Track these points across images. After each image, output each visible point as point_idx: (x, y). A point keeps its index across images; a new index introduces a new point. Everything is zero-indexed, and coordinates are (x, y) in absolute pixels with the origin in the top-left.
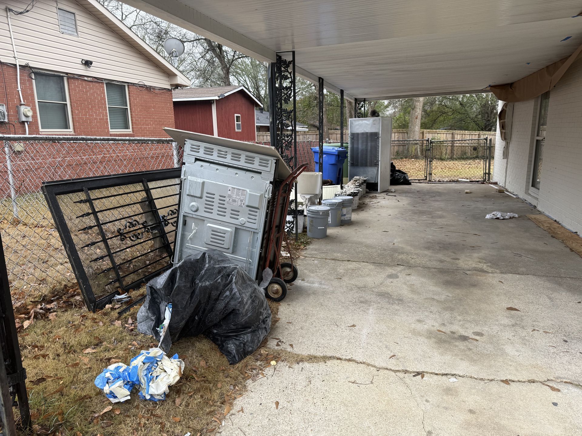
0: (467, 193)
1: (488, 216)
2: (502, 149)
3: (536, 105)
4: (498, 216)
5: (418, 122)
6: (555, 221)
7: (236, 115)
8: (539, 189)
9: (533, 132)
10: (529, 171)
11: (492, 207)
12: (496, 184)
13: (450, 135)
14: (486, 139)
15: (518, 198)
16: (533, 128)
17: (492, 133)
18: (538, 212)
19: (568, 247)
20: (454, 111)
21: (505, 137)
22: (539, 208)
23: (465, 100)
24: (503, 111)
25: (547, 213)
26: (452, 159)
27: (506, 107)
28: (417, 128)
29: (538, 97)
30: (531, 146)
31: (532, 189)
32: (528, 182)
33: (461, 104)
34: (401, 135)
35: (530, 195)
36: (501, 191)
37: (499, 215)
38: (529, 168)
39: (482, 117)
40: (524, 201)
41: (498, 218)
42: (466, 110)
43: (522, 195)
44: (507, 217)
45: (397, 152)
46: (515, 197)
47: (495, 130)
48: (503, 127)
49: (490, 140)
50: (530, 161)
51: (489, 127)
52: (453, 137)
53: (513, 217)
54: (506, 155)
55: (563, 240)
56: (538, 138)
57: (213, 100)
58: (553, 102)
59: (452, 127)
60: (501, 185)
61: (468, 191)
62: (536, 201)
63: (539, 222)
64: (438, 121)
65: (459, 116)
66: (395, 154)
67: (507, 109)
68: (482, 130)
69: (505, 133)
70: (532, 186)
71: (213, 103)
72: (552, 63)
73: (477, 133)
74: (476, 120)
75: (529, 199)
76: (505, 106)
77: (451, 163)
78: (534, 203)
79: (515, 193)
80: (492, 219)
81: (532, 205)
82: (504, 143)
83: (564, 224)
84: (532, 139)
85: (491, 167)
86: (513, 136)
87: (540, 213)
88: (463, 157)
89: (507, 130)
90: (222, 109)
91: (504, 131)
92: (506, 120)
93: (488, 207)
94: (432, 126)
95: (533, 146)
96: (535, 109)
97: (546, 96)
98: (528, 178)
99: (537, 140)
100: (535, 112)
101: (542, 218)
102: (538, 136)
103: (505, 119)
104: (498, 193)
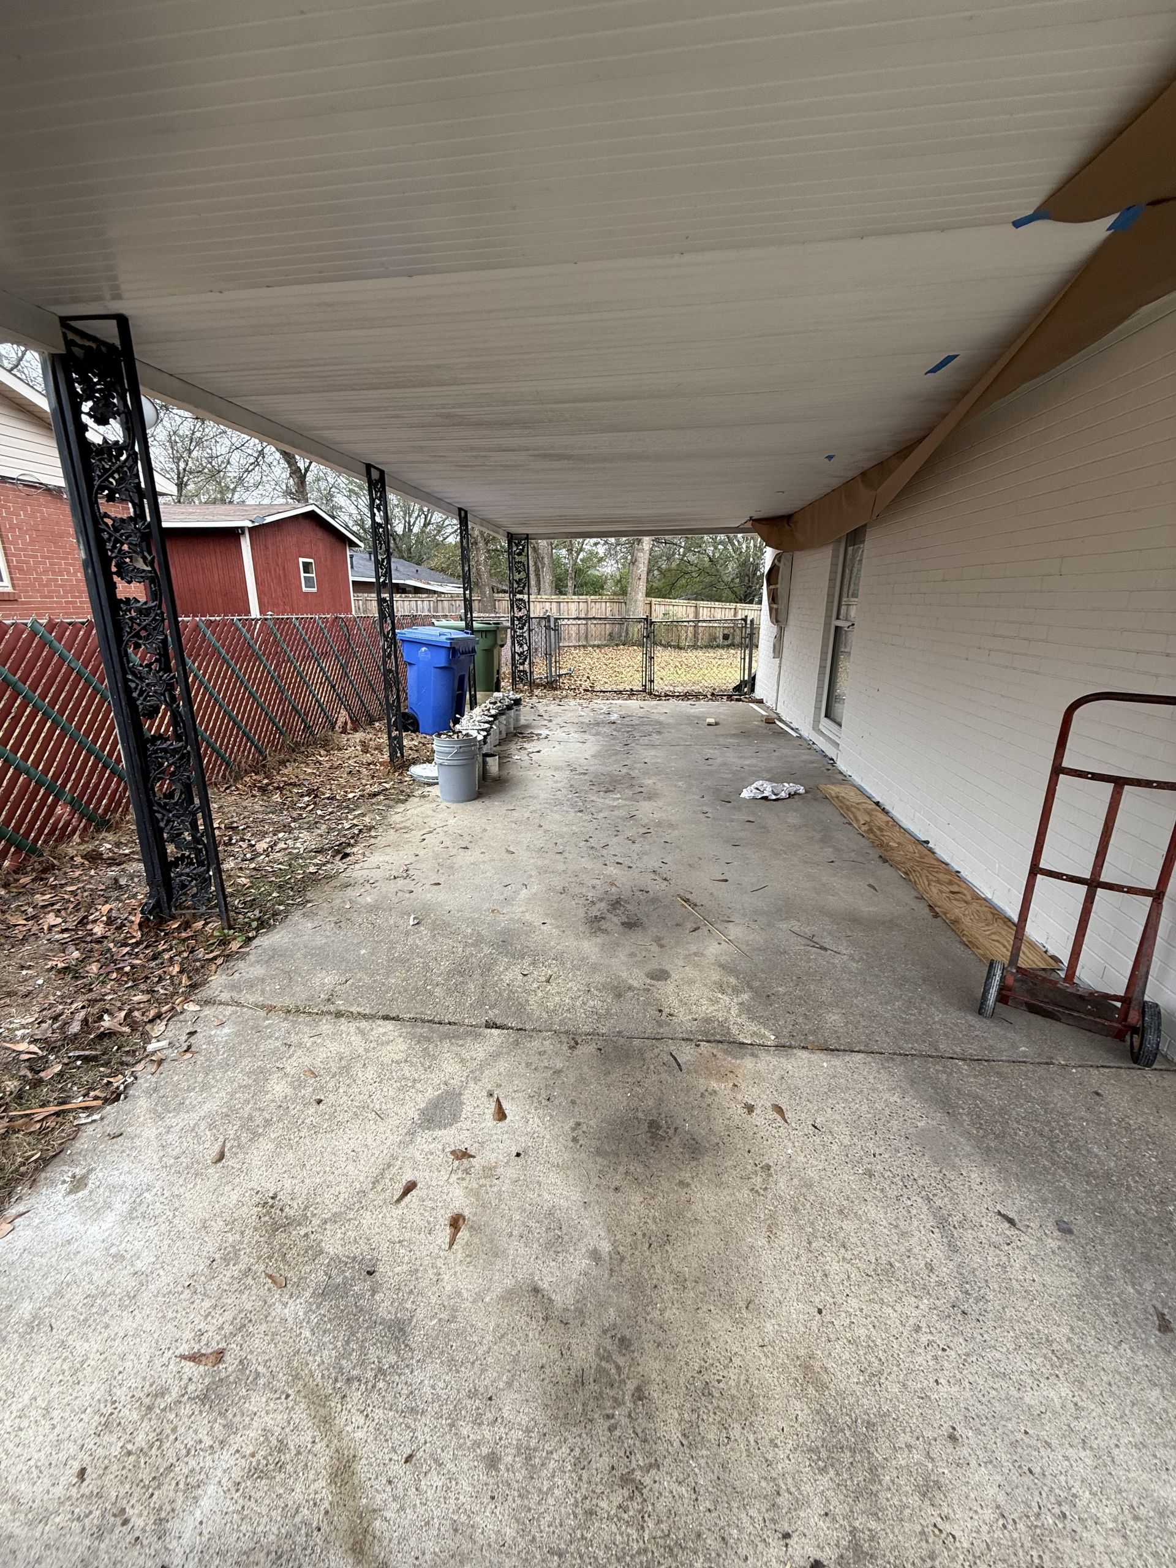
0: (709, 725)
1: (746, 794)
2: (772, 640)
3: (835, 556)
4: (766, 794)
5: (642, 586)
6: (877, 804)
7: (301, 560)
8: (840, 725)
9: (829, 609)
10: (820, 687)
11: (754, 761)
12: (760, 702)
13: (693, 609)
14: (745, 620)
15: (800, 737)
16: (830, 602)
17: (755, 606)
18: (840, 777)
19: (922, 898)
20: (702, 571)
21: (777, 617)
22: (841, 765)
23: (717, 555)
24: (774, 569)
25: (857, 779)
26: (695, 647)
27: (779, 561)
28: (641, 596)
29: (839, 541)
30: (825, 639)
31: (825, 724)
32: (817, 708)
33: (711, 560)
34: (616, 606)
35: (822, 733)
36: (769, 721)
37: (768, 789)
38: (820, 680)
39: (741, 581)
40: (810, 746)
41: (765, 798)
42: (718, 571)
43: (807, 732)
44: (783, 795)
45: (610, 634)
46: (795, 734)
47: (760, 602)
48: (773, 599)
49: (752, 621)
50: (822, 667)
51: (749, 597)
52: (697, 614)
53: (796, 794)
54: (778, 650)
55: (906, 873)
56: (839, 623)
57: (242, 528)
58: (871, 549)
59: (698, 596)
60: (768, 704)
61: (712, 720)
62: (836, 751)
63: (848, 808)
64: (678, 584)
65: (707, 580)
66: (608, 638)
67: (781, 565)
68: (741, 601)
69: (777, 610)
70: (826, 716)
71: (243, 533)
72: (875, 463)
73: (733, 605)
74: (732, 585)
75: (821, 743)
76: (778, 558)
77: (691, 656)
78: (831, 752)
79: (793, 725)
80: (754, 799)
81: (826, 756)
82: (774, 629)
83: (896, 813)
84: (827, 624)
85: (754, 664)
86: (791, 617)
87: (845, 780)
88: (711, 645)
89: (781, 606)
90: (267, 548)
91: (775, 606)
92: (779, 586)
93: (747, 762)
94: (670, 592)
95: (828, 639)
96: (834, 565)
97: (855, 537)
98: (818, 701)
99: (837, 627)
100: (833, 572)
101: (852, 797)
102: (838, 618)
103: (777, 583)
104: (764, 724)
